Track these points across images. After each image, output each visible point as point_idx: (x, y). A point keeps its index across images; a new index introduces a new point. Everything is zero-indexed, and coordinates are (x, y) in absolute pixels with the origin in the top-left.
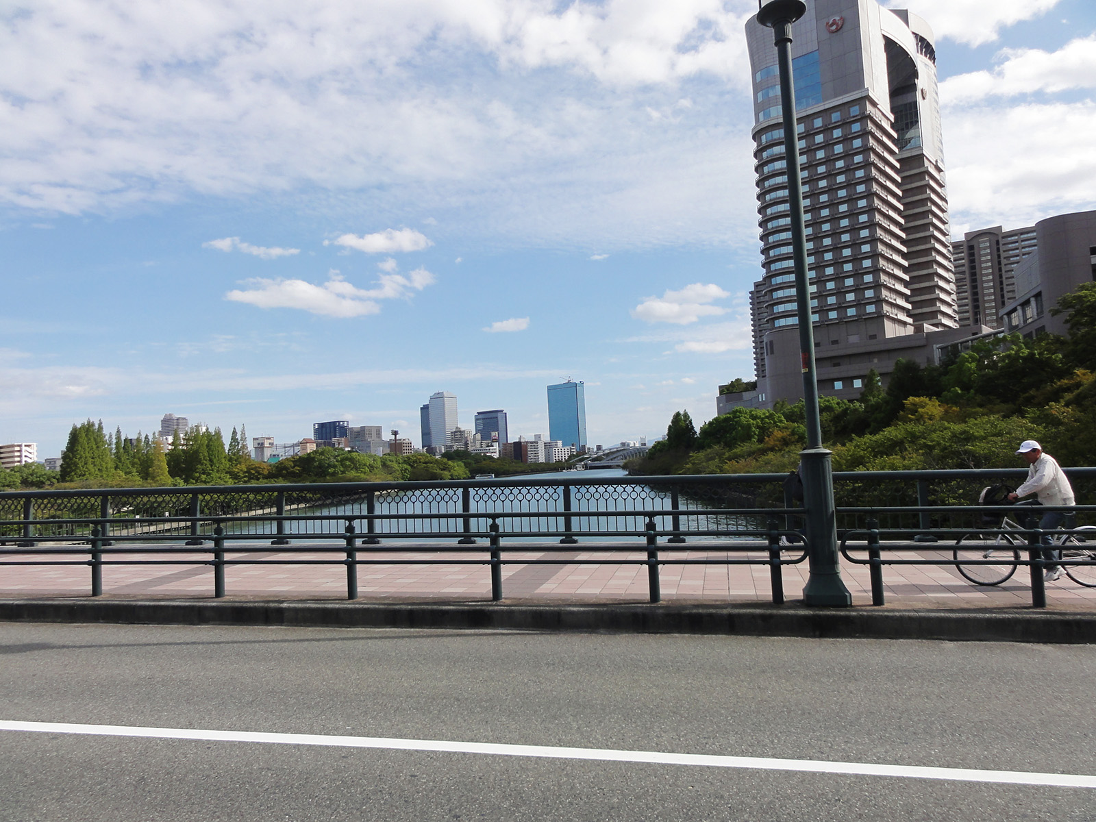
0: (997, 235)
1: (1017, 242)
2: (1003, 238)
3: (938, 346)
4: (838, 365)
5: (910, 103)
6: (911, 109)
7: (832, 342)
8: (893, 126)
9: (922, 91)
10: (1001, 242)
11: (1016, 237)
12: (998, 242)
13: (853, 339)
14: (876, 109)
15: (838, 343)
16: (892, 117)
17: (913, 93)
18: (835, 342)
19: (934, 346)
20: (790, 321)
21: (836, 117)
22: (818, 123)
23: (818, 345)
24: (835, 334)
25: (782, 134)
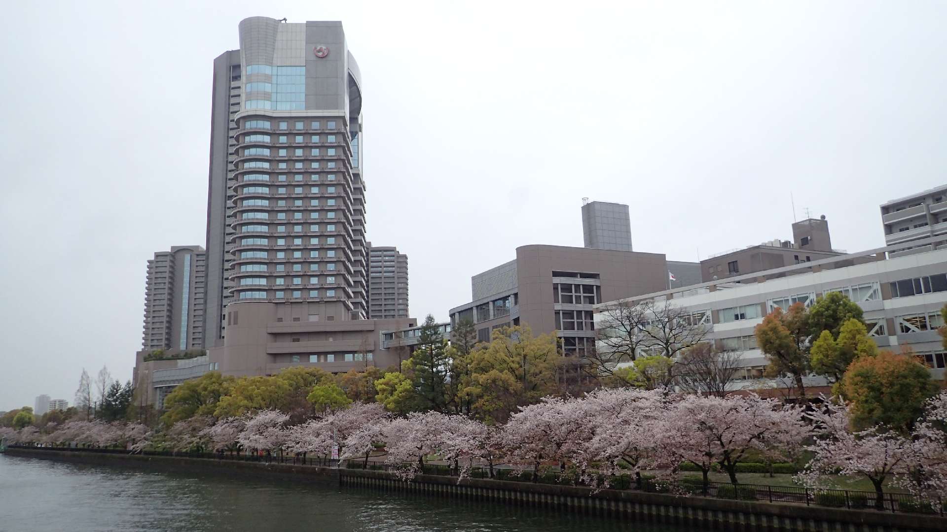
3: (383, 332)
4: (298, 340)
7: (294, 318)
11: (381, 253)
13: (314, 319)
18: (296, 319)
19: (380, 332)
20: (257, 295)
21: (316, 125)
22: (300, 126)
23: (280, 320)
24: (297, 311)
25: (266, 125)
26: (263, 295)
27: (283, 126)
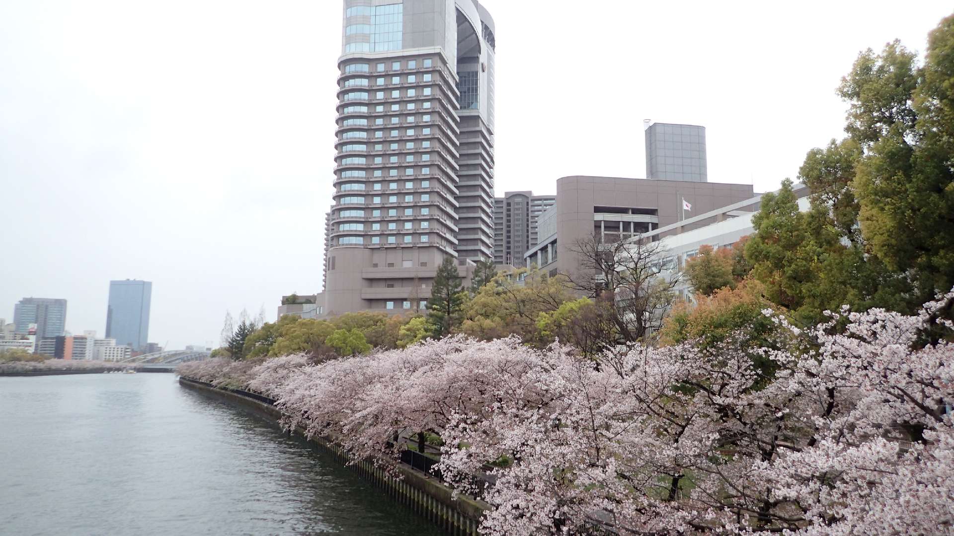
0: (527, 197)
1: (541, 205)
2: (532, 200)
4: (392, 286)
5: (473, 72)
6: (473, 76)
7: (389, 264)
8: (457, 85)
9: (482, 64)
10: (530, 204)
12: (528, 203)
13: (407, 264)
14: (445, 67)
15: (393, 266)
16: (457, 78)
17: (476, 64)
18: (391, 265)
20: (353, 240)
21: (412, 65)
22: (396, 66)
23: (376, 265)
24: (391, 257)
25: (365, 68)
26: (360, 240)
27: (381, 68)
